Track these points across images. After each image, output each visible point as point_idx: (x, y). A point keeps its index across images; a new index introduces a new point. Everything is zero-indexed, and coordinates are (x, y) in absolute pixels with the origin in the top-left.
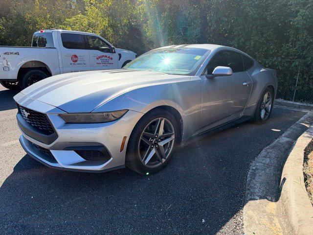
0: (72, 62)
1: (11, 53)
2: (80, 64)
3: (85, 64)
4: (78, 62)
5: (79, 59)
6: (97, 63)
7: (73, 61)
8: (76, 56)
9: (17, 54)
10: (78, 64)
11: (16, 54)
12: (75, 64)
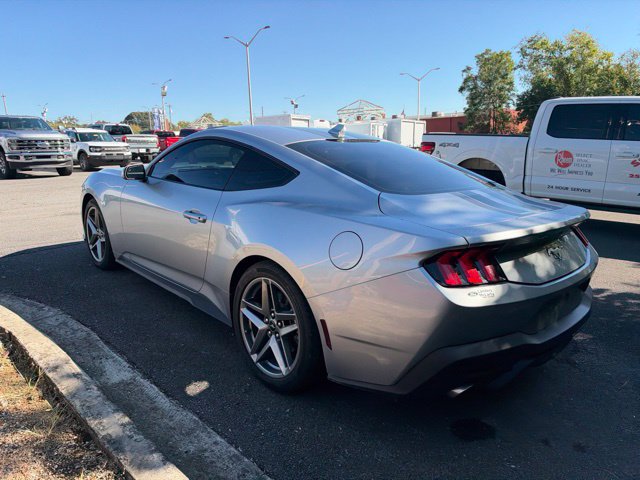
0: (557, 168)
1: (449, 145)
2: (576, 173)
3: (591, 174)
4: (571, 168)
5: (575, 161)
6: (632, 176)
7: (559, 165)
8: (567, 154)
9: (457, 145)
10: (570, 172)
11: (455, 145)
12: (564, 172)
